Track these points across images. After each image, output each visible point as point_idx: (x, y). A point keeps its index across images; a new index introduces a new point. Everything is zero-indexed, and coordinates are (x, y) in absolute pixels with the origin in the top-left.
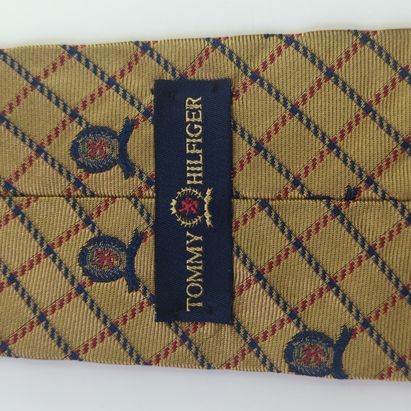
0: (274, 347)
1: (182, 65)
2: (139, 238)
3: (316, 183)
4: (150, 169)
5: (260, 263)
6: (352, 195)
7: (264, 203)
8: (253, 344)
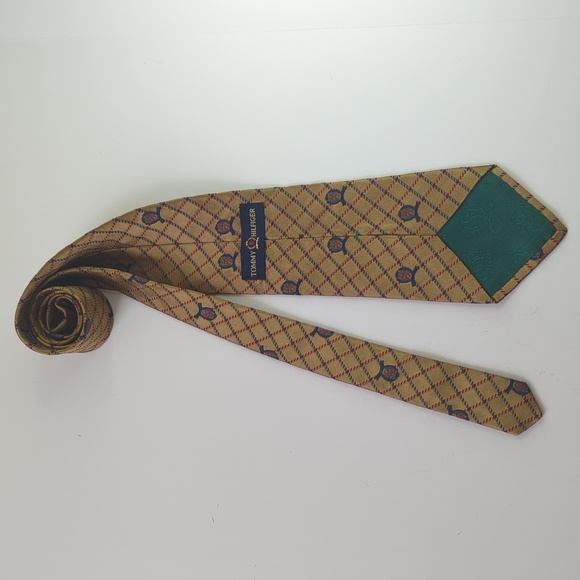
0: (278, 287)
1: (248, 198)
2: (236, 254)
3: (290, 235)
4: (240, 232)
5: (273, 260)
6: (301, 237)
7: (274, 241)
8: (272, 286)
